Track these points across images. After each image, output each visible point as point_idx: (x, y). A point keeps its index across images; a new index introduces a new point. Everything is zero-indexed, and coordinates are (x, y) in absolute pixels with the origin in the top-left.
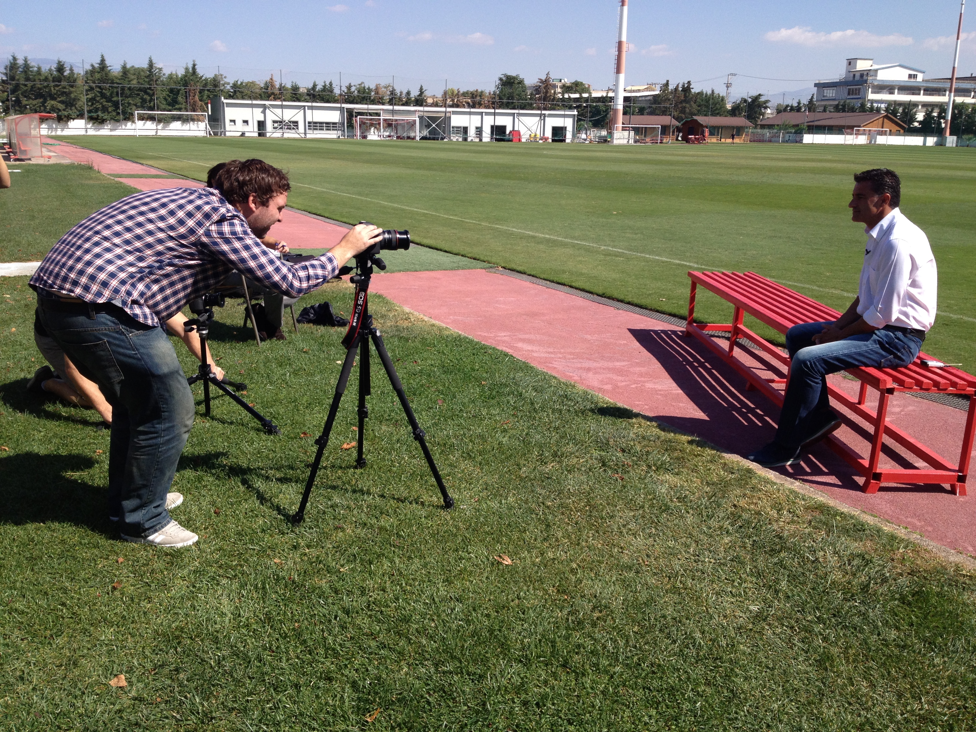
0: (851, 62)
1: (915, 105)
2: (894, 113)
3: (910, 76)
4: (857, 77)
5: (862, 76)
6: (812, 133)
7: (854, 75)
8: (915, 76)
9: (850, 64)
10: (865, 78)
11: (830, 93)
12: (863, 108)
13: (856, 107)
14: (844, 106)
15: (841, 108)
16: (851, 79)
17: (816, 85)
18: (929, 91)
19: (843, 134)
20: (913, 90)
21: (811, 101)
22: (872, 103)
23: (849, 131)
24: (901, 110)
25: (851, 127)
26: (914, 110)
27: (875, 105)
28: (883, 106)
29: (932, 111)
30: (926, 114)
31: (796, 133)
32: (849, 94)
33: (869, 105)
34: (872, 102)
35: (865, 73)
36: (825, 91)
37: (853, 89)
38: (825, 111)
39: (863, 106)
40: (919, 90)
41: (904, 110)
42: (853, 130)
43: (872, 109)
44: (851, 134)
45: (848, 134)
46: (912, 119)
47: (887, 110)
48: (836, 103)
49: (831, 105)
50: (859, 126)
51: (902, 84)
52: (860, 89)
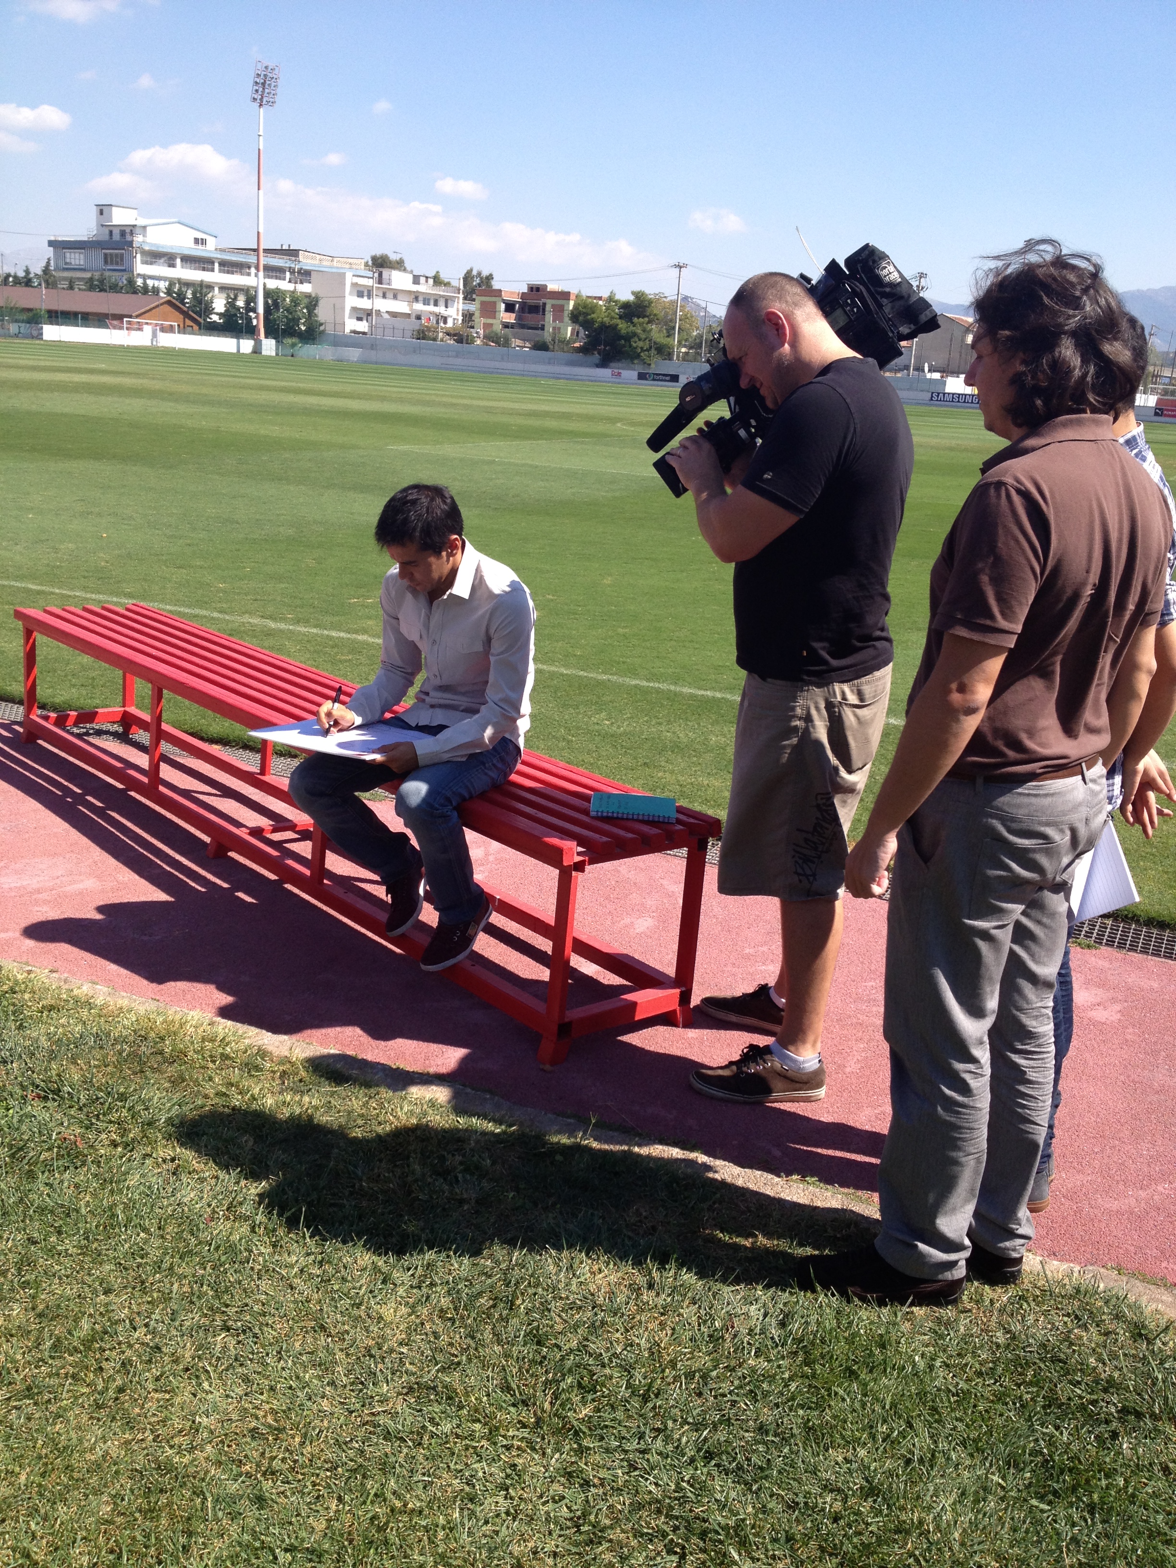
0: (103, 210)
1: (210, 287)
2: (181, 297)
3: (196, 241)
4: (117, 237)
5: (123, 234)
6: (57, 324)
7: (111, 232)
8: (203, 242)
9: (101, 212)
10: (128, 238)
11: (76, 258)
12: (131, 288)
13: (120, 284)
14: (102, 281)
15: (98, 285)
16: (107, 238)
17: (51, 243)
18: (228, 266)
19: (106, 327)
20: (205, 263)
21: (46, 270)
22: (145, 280)
23: (115, 322)
24: (189, 295)
25: (120, 317)
26: (210, 295)
27: (150, 283)
28: (163, 285)
29: (235, 299)
30: (228, 303)
31: (29, 322)
32: (106, 262)
33: (140, 282)
34: (145, 277)
35: (128, 230)
36: (68, 255)
37: (111, 255)
38: (71, 288)
39: (131, 282)
40: (213, 263)
41: (194, 294)
42: (122, 322)
43: (145, 290)
44: (121, 328)
45: (115, 328)
46: (208, 309)
47: (169, 292)
48: (88, 275)
49: (79, 279)
50: (130, 317)
51: (186, 252)
52: (122, 255)
